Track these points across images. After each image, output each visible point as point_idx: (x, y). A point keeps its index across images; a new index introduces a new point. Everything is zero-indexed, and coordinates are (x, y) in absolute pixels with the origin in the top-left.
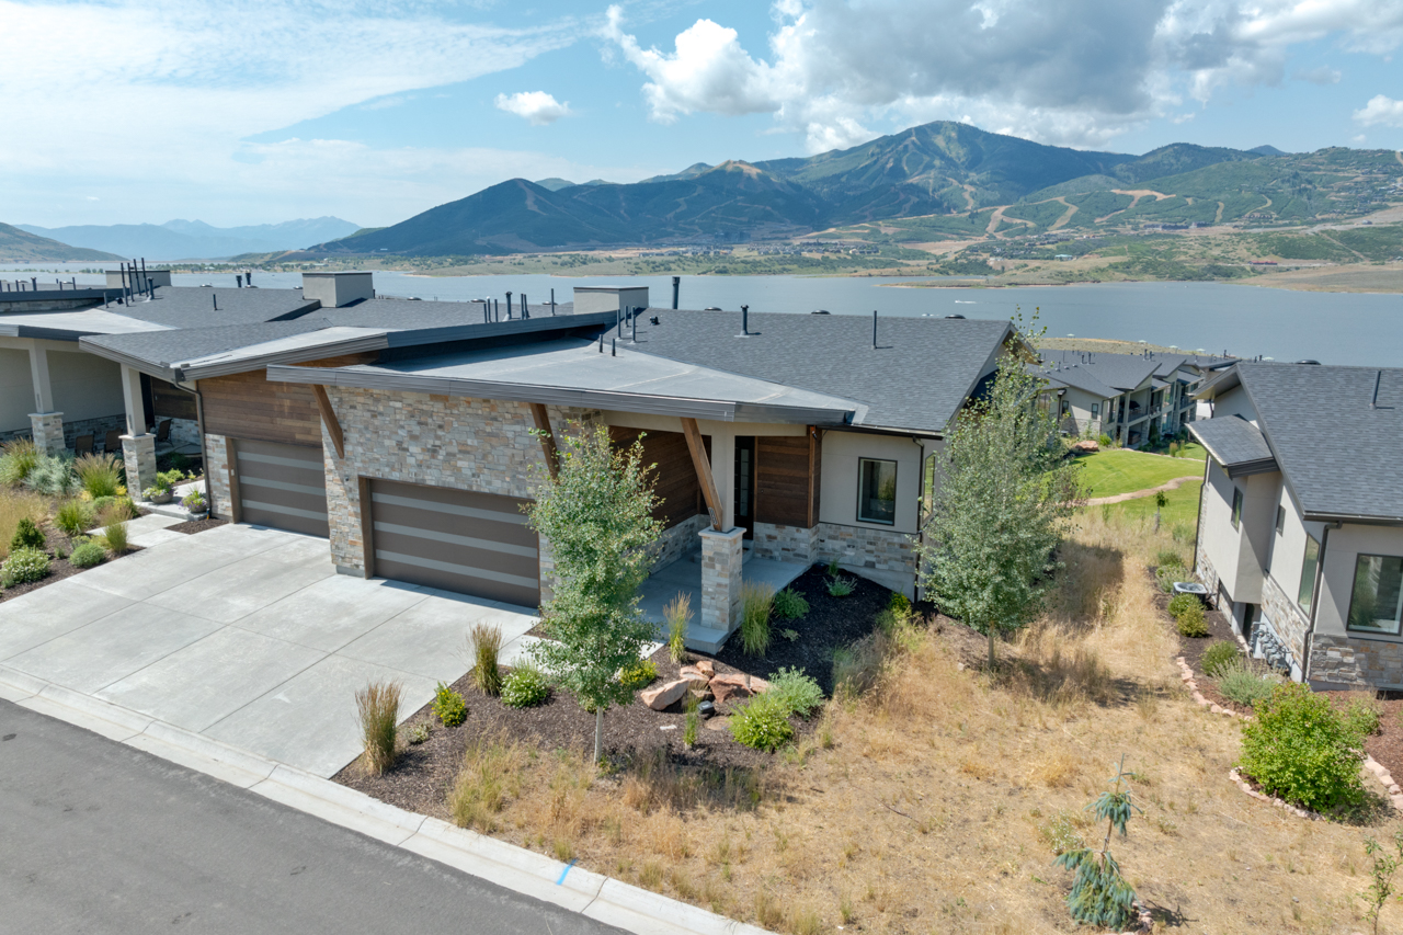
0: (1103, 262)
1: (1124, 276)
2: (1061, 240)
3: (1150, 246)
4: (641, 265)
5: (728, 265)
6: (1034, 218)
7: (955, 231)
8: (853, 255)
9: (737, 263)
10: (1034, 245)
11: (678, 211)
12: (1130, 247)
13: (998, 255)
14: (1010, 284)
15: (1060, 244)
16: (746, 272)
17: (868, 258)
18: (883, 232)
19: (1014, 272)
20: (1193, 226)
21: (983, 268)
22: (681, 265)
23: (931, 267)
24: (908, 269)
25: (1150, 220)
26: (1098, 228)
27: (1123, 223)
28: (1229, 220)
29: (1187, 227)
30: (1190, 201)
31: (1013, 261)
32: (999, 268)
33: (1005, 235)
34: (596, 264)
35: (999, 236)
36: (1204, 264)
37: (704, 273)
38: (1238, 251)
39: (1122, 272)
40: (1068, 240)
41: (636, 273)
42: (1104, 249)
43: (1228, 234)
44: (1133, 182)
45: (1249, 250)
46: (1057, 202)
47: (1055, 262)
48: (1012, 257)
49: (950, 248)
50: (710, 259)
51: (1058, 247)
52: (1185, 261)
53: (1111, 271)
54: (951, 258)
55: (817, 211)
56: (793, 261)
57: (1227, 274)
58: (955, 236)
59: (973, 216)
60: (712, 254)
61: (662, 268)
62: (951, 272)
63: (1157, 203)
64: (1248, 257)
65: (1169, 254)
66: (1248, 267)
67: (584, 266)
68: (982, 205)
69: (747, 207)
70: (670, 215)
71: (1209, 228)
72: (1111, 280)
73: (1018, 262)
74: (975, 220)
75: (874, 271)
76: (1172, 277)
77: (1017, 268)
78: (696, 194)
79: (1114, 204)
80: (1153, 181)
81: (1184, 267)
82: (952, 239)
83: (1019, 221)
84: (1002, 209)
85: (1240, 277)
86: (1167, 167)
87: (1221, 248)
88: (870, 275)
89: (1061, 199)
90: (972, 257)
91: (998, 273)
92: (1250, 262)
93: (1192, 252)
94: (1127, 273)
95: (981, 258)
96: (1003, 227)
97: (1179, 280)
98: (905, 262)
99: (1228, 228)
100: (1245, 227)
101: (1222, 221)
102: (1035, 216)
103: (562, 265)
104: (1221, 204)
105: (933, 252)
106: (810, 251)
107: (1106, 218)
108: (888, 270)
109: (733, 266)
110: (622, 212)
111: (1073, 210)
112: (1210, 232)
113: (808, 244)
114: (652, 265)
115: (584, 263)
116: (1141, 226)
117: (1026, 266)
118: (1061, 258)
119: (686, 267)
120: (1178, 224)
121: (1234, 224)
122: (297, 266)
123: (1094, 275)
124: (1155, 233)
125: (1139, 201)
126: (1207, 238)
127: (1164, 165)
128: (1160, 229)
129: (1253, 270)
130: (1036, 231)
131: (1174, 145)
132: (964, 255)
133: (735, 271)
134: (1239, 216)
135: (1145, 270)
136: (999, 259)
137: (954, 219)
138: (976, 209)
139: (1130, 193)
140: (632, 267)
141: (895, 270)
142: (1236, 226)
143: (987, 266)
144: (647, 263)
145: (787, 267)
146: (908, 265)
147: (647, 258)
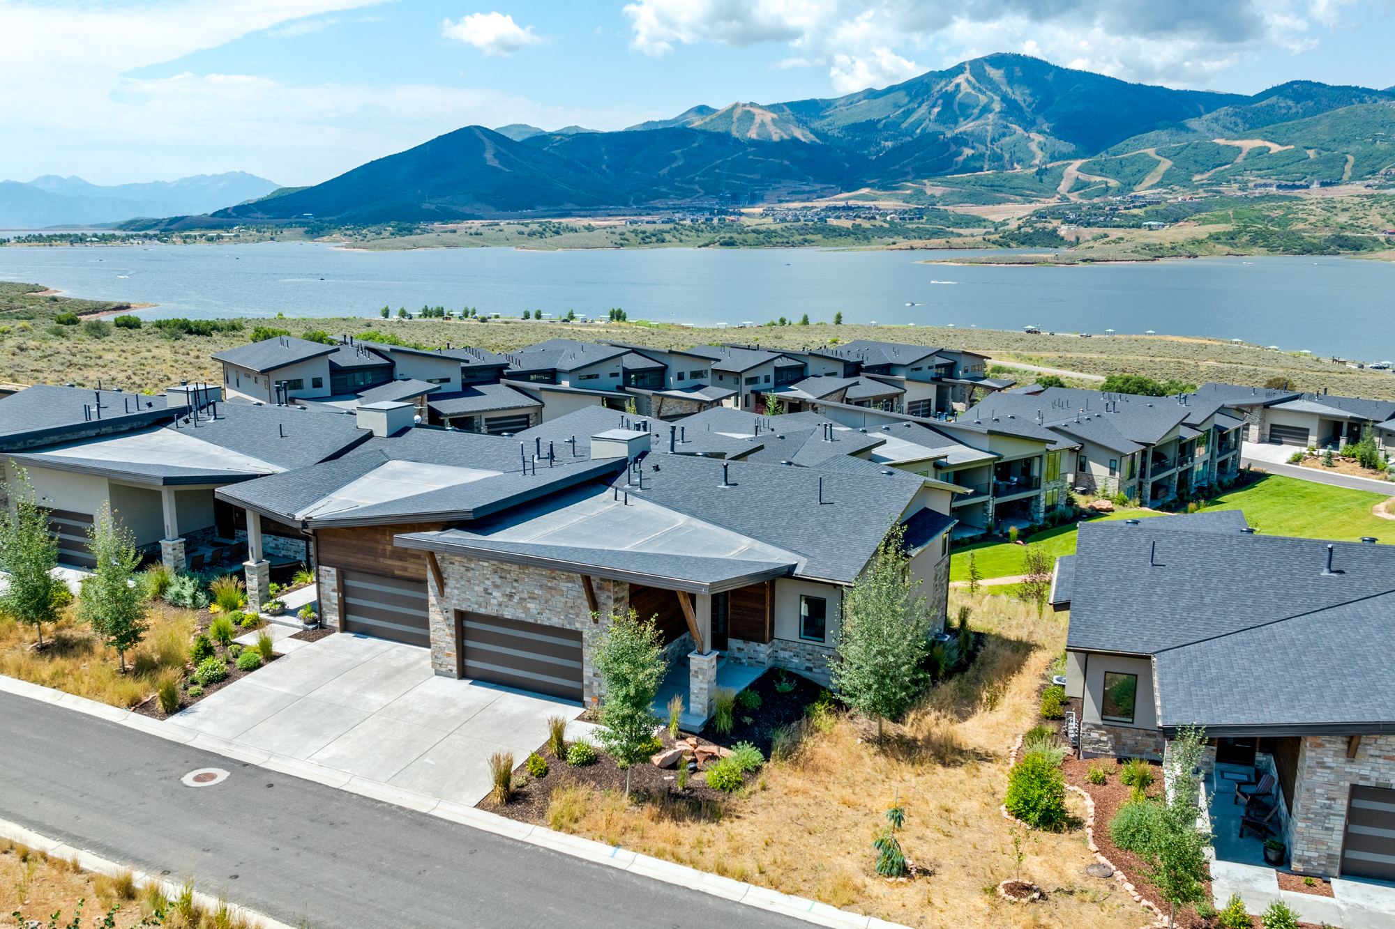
0: (1202, 231)
1: (1228, 249)
2: (1150, 203)
3: (1260, 210)
4: (628, 235)
5: (735, 235)
6: (1117, 174)
7: (1019, 191)
8: (891, 223)
9: (747, 233)
10: (1117, 209)
11: (673, 166)
12: (1236, 213)
13: (1071, 222)
14: (1085, 261)
15: (1149, 207)
16: (758, 244)
17: (910, 226)
18: (929, 192)
19: (1091, 244)
20: (1315, 186)
21: (1052, 239)
22: (678, 235)
23: (987, 237)
24: (959, 240)
25: (1262, 178)
26: (1197, 187)
27: (1228, 182)
28: (1361, 178)
29: (1307, 187)
30: (1311, 153)
31: (1090, 229)
32: (1073, 239)
33: (1082, 196)
34: (571, 234)
35: (1074, 198)
36: (1327, 233)
37: (706, 245)
38: (1369, 218)
39: (1225, 244)
40: (1158, 203)
41: (622, 245)
42: (1203, 215)
43: (1358, 196)
44: (1241, 130)
45: (1383, 215)
46: (1146, 155)
47: (1143, 231)
48: (1089, 224)
49: (1012, 213)
50: (713, 228)
51: (1146, 212)
52: (1304, 231)
53: (1211, 243)
54: (1013, 225)
55: (847, 165)
56: (817, 230)
57: (1356, 246)
58: (1018, 198)
59: (1041, 172)
60: (715, 221)
61: (654, 239)
62: (1013, 244)
63: (1271, 156)
64: (1383, 225)
65: (1284, 222)
66: (1382, 237)
67: (558, 237)
68: (1053, 158)
69: (760, 161)
70: (664, 171)
71: (1335, 188)
72: (1211, 253)
73: (1096, 231)
74: (1044, 177)
75: (917, 243)
76: (1287, 250)
77: (1095, 239)
78: (696, 145)
79: (1216, 159)
80: (1266, 128)
81: (1303, 238)
82: (1015, 201)
83: (1098, 179)
84: (1078, 163)
85: (1372, 250)
86: (1284, 111)
87: (1349, 214)
88: (912, 248)
89: (1151, 152)
90: (1039, 225)
91: (1071, 245)
92: (1384, 231)
93: (1312, 219)
94: (1231, 245)
95: (1050, 227)
96: (1079, 186)
97: (1296, 254)
98: (956, 230)
99: (1358, 188)
100: (1380, 187)
101: (1352, 179)
102: (1118, 173)
103: (529, 235)
104: (1350, 157)
105: (991, 217)
106: (838, 217)
107: (1207, 175)
108: (935, 242)
109: (740, 237)
110: (604, 167)
111: (1166, 164)
112: (1335, 192)
113: (836, 208)
114: (641, 235)
115: (557, 233)
116: (1251, 185)
117: (1106, 236)
118: (1150, 226)
119: (683, 238)
120: (1297, 183)
121: (1366, 183)
122: (201, 236)
123: (1190, 248)
124: (1267, 195)
125: (1249, 153)
126: (1332, 200)
127: (1280, 108)
128: (1274, 189)
129: (1388, 241)
130: (1119, 192)
131: (1293, 83)
132: (1029, 223)
133: (745, 243)
134: (1373, 173)
135: (1253, 242)
136: (1073, 227)
137: (1017, 177)
138: (1045, 163)
139: (1237, 143)
140: (617, 238)
141: (943, 241)
142: (1368, 186)
143: (1058, 236)
144: (635, 232)
145: (809, 237)
146: (960, 235)
147: (635, 226)
